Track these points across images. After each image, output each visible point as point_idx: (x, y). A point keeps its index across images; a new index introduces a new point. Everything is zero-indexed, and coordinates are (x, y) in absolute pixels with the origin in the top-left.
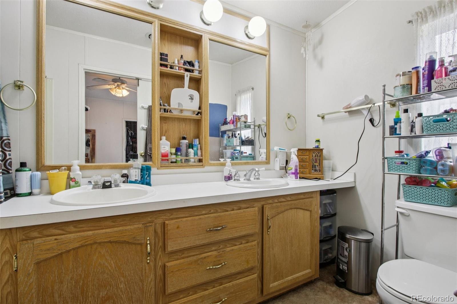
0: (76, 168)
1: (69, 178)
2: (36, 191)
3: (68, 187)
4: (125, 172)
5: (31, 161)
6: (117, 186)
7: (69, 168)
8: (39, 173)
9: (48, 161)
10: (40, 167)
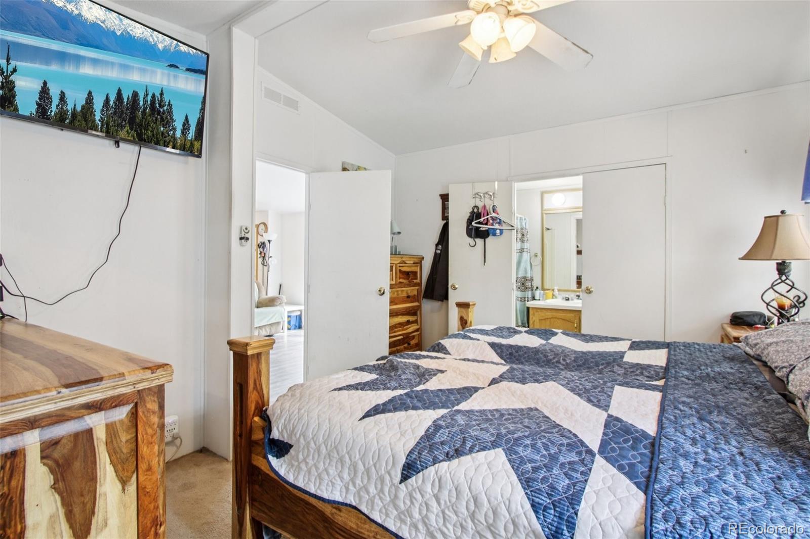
0: (556, 291)
1: (553, 295)
2: (541, 299)
3: (552, 298)
4: (578, 294)
5: (540, 287)
6: (572, 300)
7: (553, 290)
8: (542, 292)
9: (546, 287)
10: (543, 289)
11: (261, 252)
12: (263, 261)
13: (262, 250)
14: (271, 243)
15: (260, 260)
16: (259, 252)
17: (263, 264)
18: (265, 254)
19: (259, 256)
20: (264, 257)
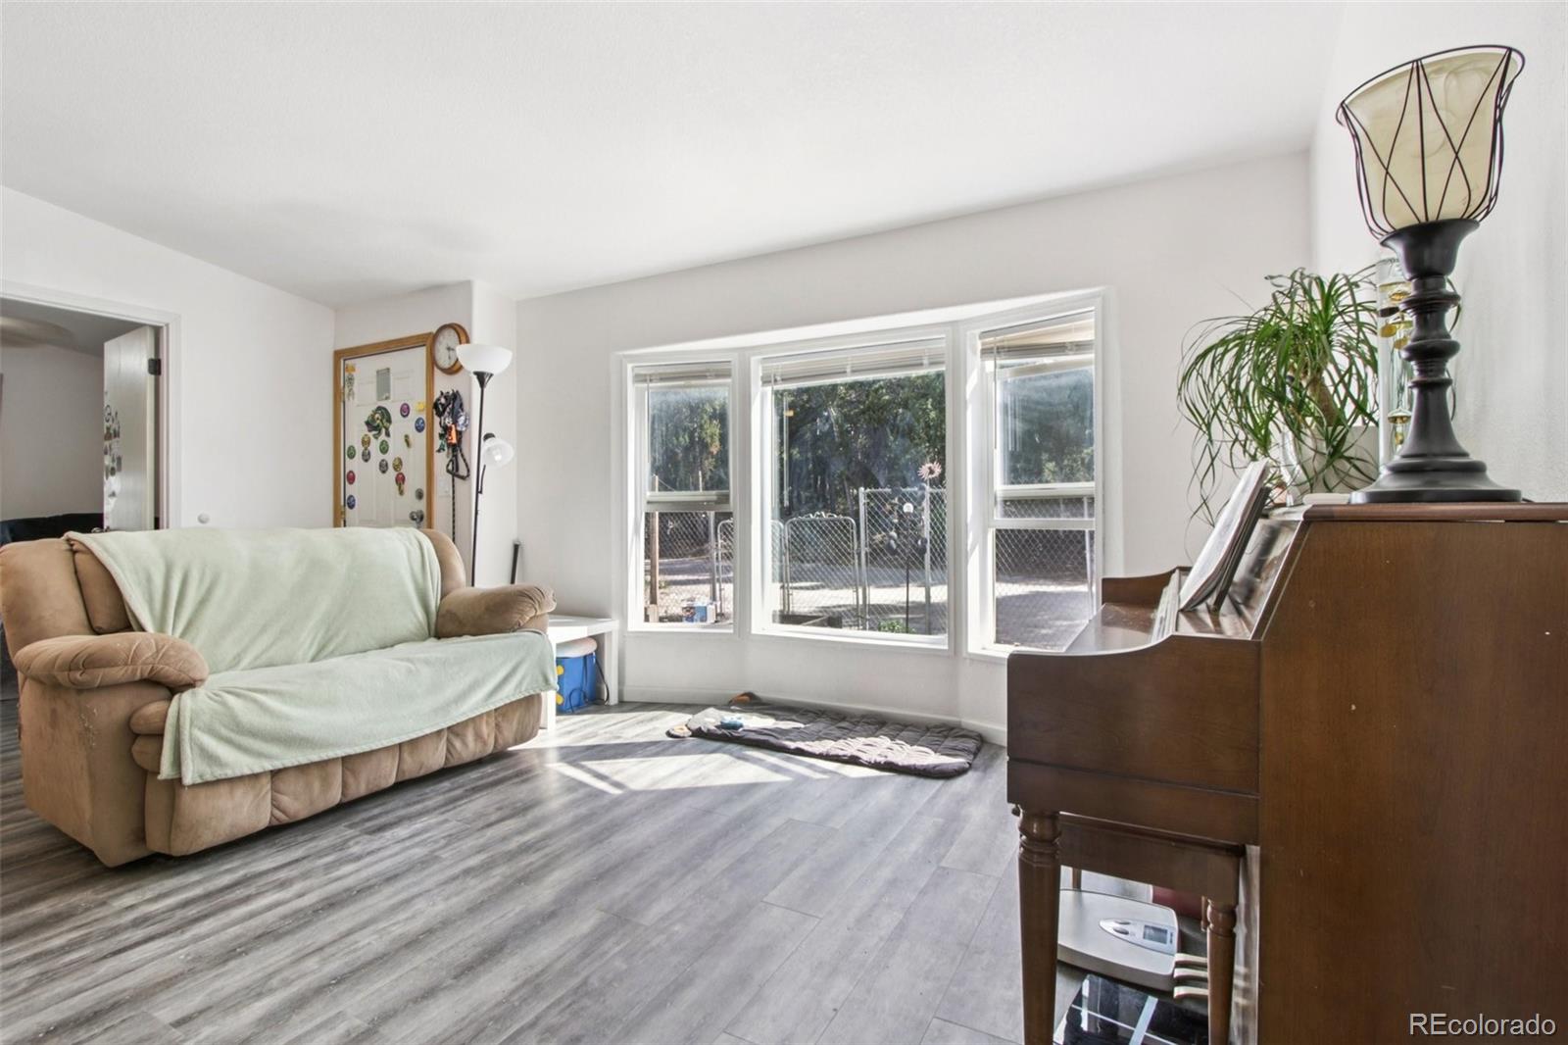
11: (446, 429)
12: (454, 461)
13: (448, 421)
14: (490, 385)
15: (442, 460)
16: (438, 430)
17: (454, 472)
18: (459, 434)
19: (438, 443)
20: (455, 448)
